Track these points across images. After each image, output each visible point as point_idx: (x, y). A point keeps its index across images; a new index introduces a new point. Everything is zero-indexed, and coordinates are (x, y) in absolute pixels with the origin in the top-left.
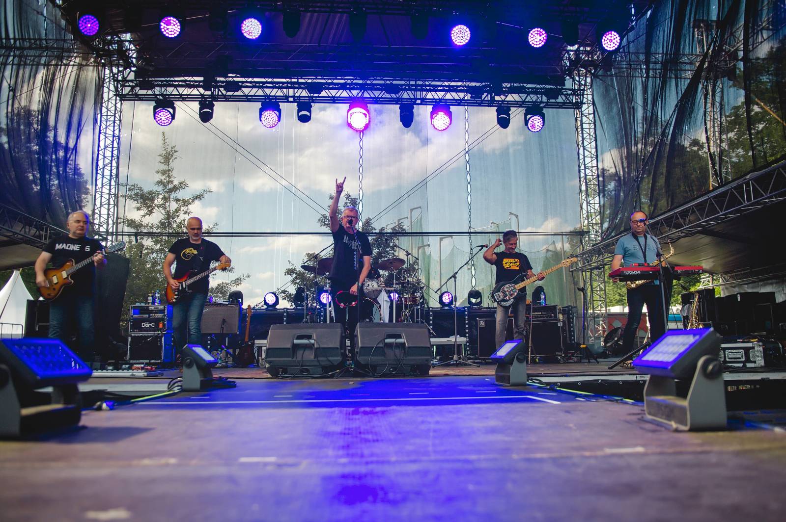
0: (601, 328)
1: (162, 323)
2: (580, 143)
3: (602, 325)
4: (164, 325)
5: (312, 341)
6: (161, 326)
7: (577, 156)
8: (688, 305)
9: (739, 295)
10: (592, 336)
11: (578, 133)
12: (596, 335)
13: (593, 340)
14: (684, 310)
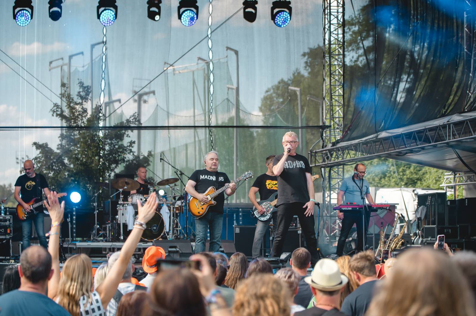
0: (337, 227)
1: (9, 229)
2: (327, 27)
3: (338, 224)
4: (10, 231)
5: (178, 249)
6: (9, 232)
7: (323, 41)
8: (422, 207)
9: (467, 200)
10: (327, 235)
11: (325, 15)
12: (331, 235)
13: (328, 239)
14: (418, 212)
